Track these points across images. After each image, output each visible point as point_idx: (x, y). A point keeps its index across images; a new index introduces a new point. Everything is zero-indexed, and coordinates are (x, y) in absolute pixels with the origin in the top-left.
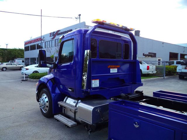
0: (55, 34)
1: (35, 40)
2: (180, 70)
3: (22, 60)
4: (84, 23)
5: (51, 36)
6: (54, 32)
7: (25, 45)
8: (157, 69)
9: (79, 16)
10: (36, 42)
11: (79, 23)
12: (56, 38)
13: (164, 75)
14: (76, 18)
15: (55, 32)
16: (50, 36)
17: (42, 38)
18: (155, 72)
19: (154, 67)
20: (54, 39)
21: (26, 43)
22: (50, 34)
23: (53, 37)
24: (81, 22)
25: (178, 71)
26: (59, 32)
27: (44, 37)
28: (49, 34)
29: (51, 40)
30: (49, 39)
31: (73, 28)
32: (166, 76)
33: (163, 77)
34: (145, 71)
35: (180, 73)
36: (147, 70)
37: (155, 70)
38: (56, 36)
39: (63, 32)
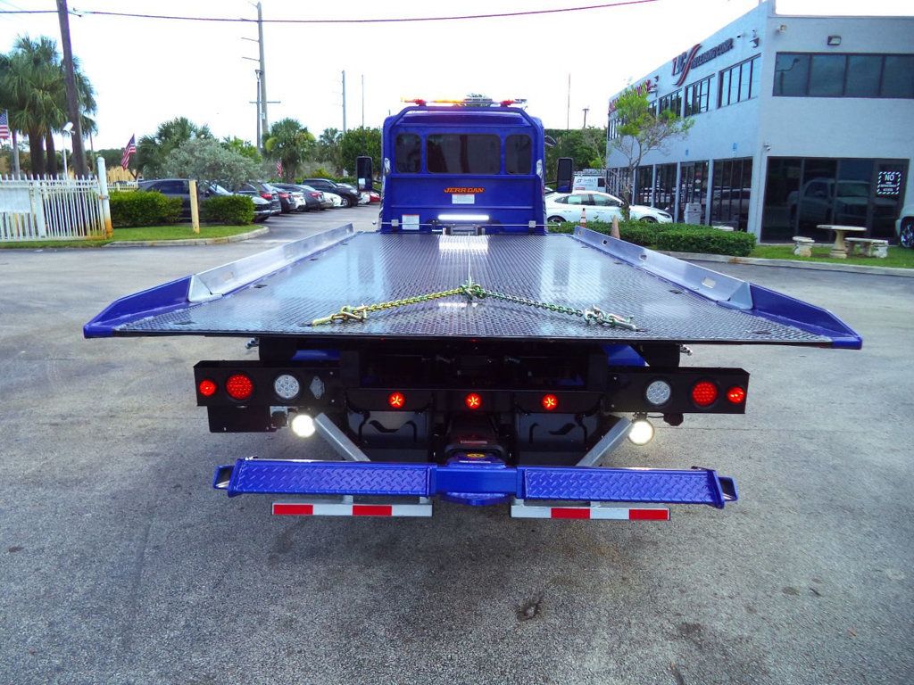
3: (597, 178)
4: (772, 5)
5: (677, 70)
6: (685, 54)
12: (689, 81)
15: (688, 55)
16: (674, 74)
20: (683, 87)
22: (675, 61)
23: (680, 75)
26: (699, 53)
27: (657, 78)
28: (672, 65)
29: (676, 88)
30: (668, 85)
31: (734, 37)
38: (687, 72)
39: (707, 53)
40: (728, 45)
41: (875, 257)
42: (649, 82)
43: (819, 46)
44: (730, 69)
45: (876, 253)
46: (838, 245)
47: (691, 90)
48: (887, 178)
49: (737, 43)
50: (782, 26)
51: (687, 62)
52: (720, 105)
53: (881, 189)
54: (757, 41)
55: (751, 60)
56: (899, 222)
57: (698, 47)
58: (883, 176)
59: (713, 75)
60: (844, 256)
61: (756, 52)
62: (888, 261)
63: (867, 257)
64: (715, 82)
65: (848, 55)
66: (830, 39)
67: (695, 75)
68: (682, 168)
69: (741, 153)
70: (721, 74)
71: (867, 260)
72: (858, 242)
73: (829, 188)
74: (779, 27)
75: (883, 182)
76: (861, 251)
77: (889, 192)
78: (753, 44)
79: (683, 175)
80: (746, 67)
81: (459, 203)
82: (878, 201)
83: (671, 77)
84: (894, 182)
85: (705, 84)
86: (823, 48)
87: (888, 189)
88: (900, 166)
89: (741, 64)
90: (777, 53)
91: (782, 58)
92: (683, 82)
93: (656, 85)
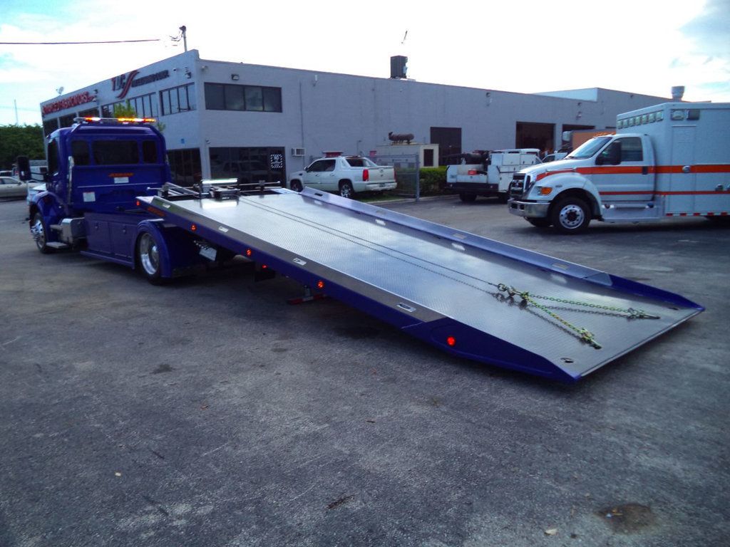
0: (125, 81)
2: (453, 177)
3: (39, 167)
4: (196, 52)
5: (117, 87)
6: (123, 77)
7: (43, 116)
8: (397, 176)
9: (181, 31)
10: (75, 105)
11: (183, 51)
12: (129, 96)
13: (416, 193)
14: (174, 39)
15: (127, 77)
16: (114, 89)
18: (393, 185)
19: (390, 171)
20: (125, 99)
21: (47, 109)
22: (114, 80)
23: (121, 90)
24: (188, 50)
26: (137, 77)
27: (96, 91)
28: (111, 83)
29: (118, 100)
30: (110, 96)
31: (171, 69)
32: (422, 195)
33: (414, 197)
34: (358, 184)
35: (451, 185)
36: (364, 180)
37: (394, 181)
38: (128, 89)
39: (146, 78)
40: (164, 75)
42: (87, 94)
43: (227, 80)
44: (169, 90)
47: (132, 102)
48: (275, 158)
49: (172, 73)
50: (206, 66)
51: (126, 82)
52: (163, 114)
53: (274, 165)
54: (190, 74)
55: (186, 86)
57: (135, 73)
58: (273, 157)
59: (154, 93)
61: (190, 81)
64: (156, 98)
66: (233, 76)
67: (133, 92)
69: (190, 145)
70: (161, 93)
74: (203, 67)
75: (274, 161)
77: (277, 166)
78: (187, 76)
80: (183, 90)
81: (119, 182)
82: (274, 172)
83: (112, 92)
84: (279, 161)
85: (146, 99)
86: (229, 81)
87: (277, 165)
88: (280, 151)
89: (177, 88)
90: (205, 83)
91: (209, 86)
92: (125, 95)
93: (96, 97)
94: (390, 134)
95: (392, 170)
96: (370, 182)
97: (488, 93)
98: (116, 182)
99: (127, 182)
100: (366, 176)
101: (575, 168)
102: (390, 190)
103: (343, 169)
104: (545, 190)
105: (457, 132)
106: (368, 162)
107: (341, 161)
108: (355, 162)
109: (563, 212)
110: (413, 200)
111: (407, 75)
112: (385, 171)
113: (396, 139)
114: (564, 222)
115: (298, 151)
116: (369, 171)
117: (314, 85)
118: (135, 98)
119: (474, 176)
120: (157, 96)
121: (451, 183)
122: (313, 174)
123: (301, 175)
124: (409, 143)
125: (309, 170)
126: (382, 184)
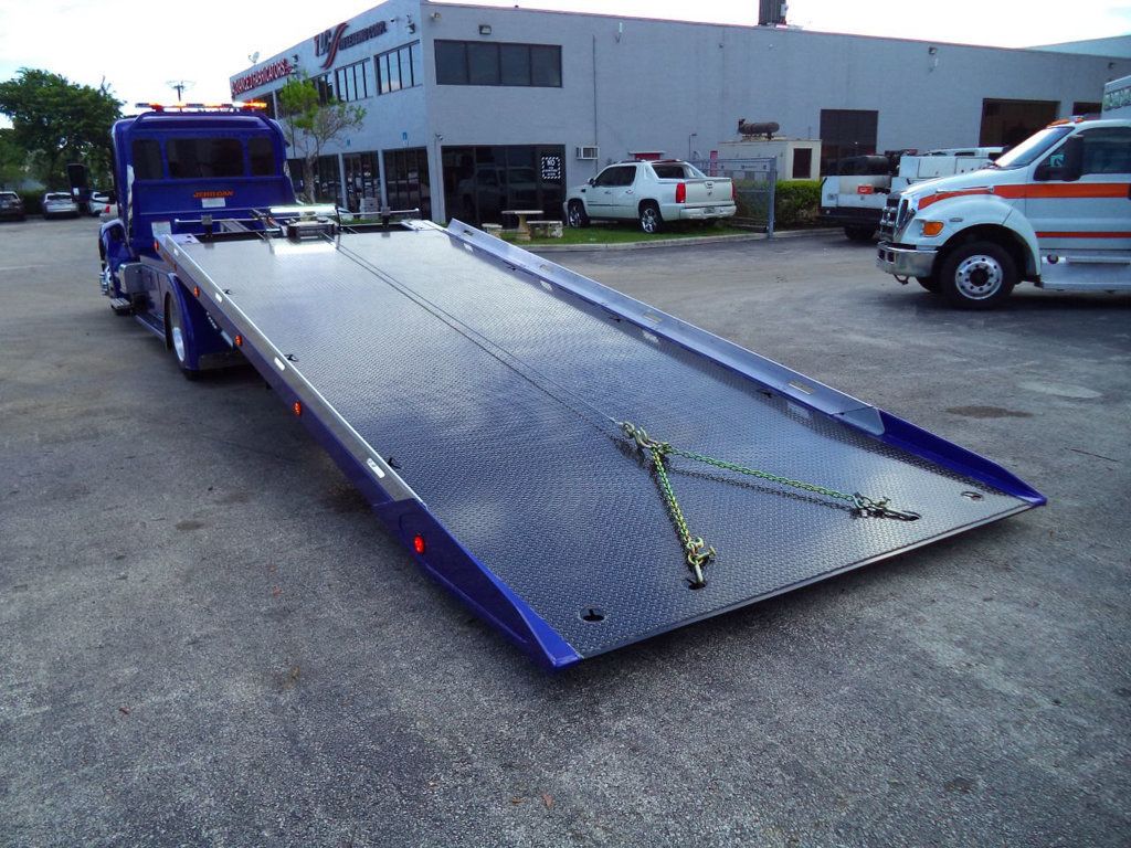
0: (330, 40)
1: (268, 72)
2: (831, 197)
5: (321, 50)
6: (328, 33)
8: (738, 195)
10: (271, 80)
12: (338, 63)
13: (767, 224)
15: (333, 33)
16: (318, 55)
17: (292, 62)
18: (730, 210)
19: (724, 187)
20: (332, 69)
21: (238, 86)
22: (316, 38)
23: (326, 56)
25: (826, 202)
26: (347, 34)
27: (296, 57)
28: (313, 43)
29: (323, 71)
30: (313, 65)
31: (387, 19)
32: (778, 227)
33: (765, 231)
34: (669, 208)
35: (828, 212)
36: (678, 201)
37: (733, 202)
38: (335, 53)
39: (357, 34)
40: (379, 29)
41: (553, 237)
42: (285, 62)
43: (471, 34)
44: (387, 53)
45: (554, 233)
46: (522, 228)
47: (341, 74)
48: (549, 163)
49: (390, 26)
50: (435, 15)
51: (334, 42)
52: (380, 92)
53: (546, 174)
54: (413, 27)
55: (409, 46)
56: (566, 204)
57: (343, 27)
58: (546, 162)
59: (368, 59)
60: (529, 238)
61: (414, 37)
62: (566, 239)
63: (547, 237)
64: (370, 66)
65: (498, 45)
66: (481, 28)
67: (343, 57)
68: (346, 160)
69: (414, 142)
70: (377, 58)
71: (549, 240)
72: (538, 225)
73: (498, 175)
74: (433, 15)
75: (547, 167)
76: (542, 232)
77: (552, 176)
78: (409, 30)
79: (347, 169)
80: (404, 53)
81: (210, 206)
82: (545, 186)
83: (316, 58)
84: (556, 167)
85: (359, 68)
86: (476, 37)
87: (552, 174)
88: (558, 151)
89: (398, 50)
90: (435, 41)
91: (441, 45)
92: (331, 64)
93: (296, 66)
94: (741, 123)
95: (729, 185)
96: (687, 204)
97: (932, 48)
98: (204, 206)
99: (224, 205)
100: (681, 195)
101: (991, 186)
102: (726, 219)
103: (648, 183)
104: (931, 228)
105: (870, 118)
106: (691, 170)
107: (646, 169)
108: (668, 170)
109: (963, 269)
110: (762, 236)
111: (787, 19)
112: (715, 185)
113: (749, 131)
114: (963, 287)
115: (588, 152)
116: (688, 187)
117: (618, 41)
118: (345, 68)
119: (867, 196)
120: (372, 62)
121: (828, 208)
122: (602, 189)
123: (584, 191)
124: (769, 137)
125: (596, 183)
126: (710, 208)
